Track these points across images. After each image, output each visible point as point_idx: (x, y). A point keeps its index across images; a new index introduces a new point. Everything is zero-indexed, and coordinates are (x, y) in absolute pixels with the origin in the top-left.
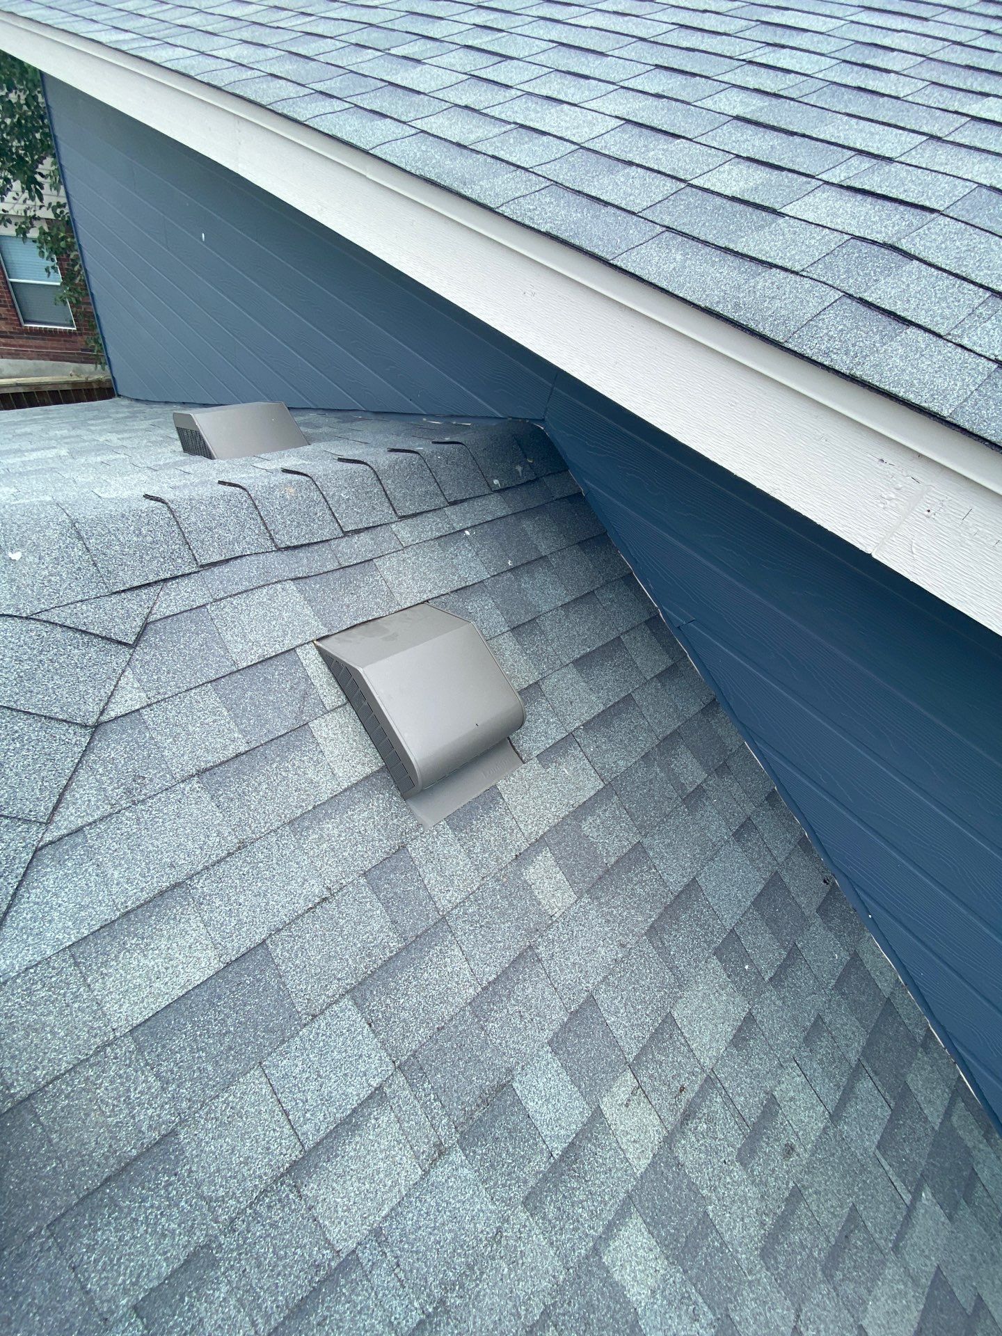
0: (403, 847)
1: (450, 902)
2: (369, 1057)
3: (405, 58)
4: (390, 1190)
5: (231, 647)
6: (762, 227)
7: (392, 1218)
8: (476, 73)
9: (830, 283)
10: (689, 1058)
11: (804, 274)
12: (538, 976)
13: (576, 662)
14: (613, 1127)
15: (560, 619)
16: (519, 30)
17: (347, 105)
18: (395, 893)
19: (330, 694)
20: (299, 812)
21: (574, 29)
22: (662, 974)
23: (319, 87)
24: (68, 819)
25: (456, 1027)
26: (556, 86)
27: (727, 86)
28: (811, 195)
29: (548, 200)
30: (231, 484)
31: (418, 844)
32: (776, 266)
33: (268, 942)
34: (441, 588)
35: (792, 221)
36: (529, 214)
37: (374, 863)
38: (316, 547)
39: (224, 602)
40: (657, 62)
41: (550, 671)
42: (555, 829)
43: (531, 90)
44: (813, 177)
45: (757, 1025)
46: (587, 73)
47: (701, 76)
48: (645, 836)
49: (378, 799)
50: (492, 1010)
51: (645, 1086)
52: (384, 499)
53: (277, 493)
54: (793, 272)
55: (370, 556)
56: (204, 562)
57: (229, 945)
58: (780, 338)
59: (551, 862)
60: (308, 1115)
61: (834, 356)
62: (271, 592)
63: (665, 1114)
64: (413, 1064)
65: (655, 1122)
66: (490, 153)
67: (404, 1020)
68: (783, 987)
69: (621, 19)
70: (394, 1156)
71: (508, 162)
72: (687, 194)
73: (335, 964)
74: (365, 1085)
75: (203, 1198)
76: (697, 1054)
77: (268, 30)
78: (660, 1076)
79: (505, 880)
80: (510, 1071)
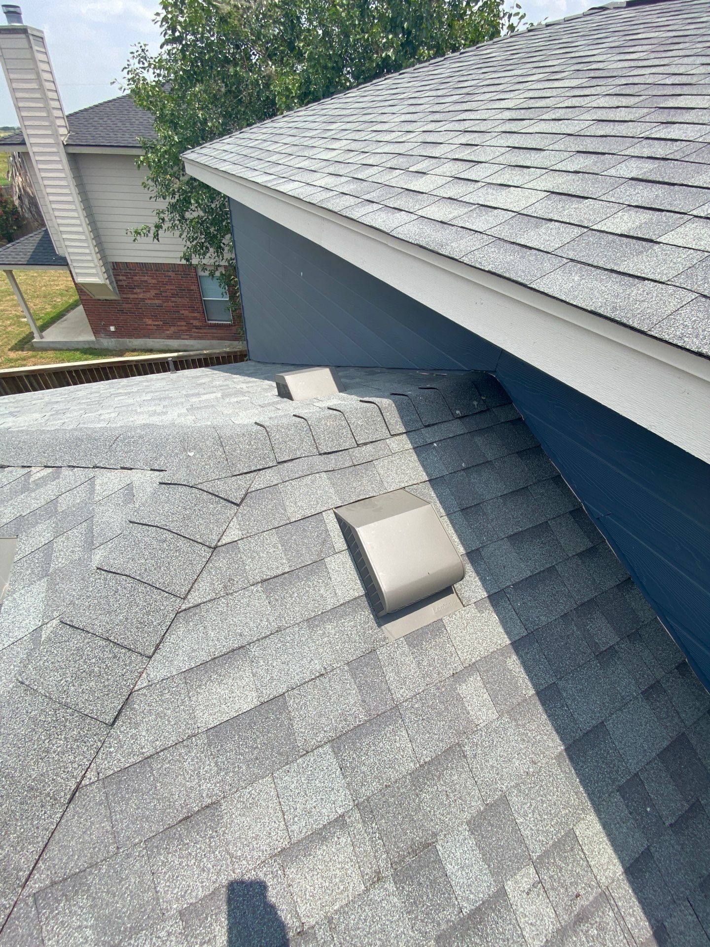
0: (374, 650)
1: (402, 696)
2: (338, 791)
3: (417, 172)
4: (341, 893)
5: (288, 509)
6: (642, 252)
7: (341, 913)
8: (458, 176)
9: (689, 288)
10: (587, 871)
11: (669, 283)
12: (463, 768)
13: (510, 537)
14: (514, 907)
15: (499, 506)
16: (488, 143)
17: (381, 206)
18: (366, 681)
19: (340, 542)
20: (313, 614)
21: (524, 136)
22: (567, 795)
23: (367, 197)
24: (194, 598)
25: (398, 788)
26: (507, 176)
27: (627, 157)
28: (682, 226)
29: (493, 250)
30: (299, 417)
31: (384, 650)
32: (648, 279)
33: (286, 694)
34: (414, 480)
35: (665, 247)
36: (479, 260)
37: (355, 657)
38: (340, 453)
39: (287, 483)
40: (578, 149)
41: (489, 542)
42: (485, 659)
43: (490, 182)
44: (685, 214)
45: (654, 861)
46: (529, 164)
47: (609, 154)
48: (560, 679)
49: (361, 614)
50: (425, 784)
51: (545, 883)
52: (384, 424)
53: (323, 422)
54: (661, 283)
55: (371, 459)
56: (280, 460)
57: (264, 691)
58: (645, 329)
59: (480, 684)
60: (296, 819)
61: (686, 339)
62: (313, 478)
63: (560, 910)
64: (366, 806)
65: (551, 914)
66: (460, 225)
67: (364, 773)
68: (683, 835)
69: (557, 123)
70: (347, 869)
71: (470, 230)
72: (588, 236)
73: (324, 720)
74: (334, 811)
75: (229, 854)
76: (595, 871)
77: (343, 165)
78: (559, 879)
79: (443, 690)
80: (435, 835)
